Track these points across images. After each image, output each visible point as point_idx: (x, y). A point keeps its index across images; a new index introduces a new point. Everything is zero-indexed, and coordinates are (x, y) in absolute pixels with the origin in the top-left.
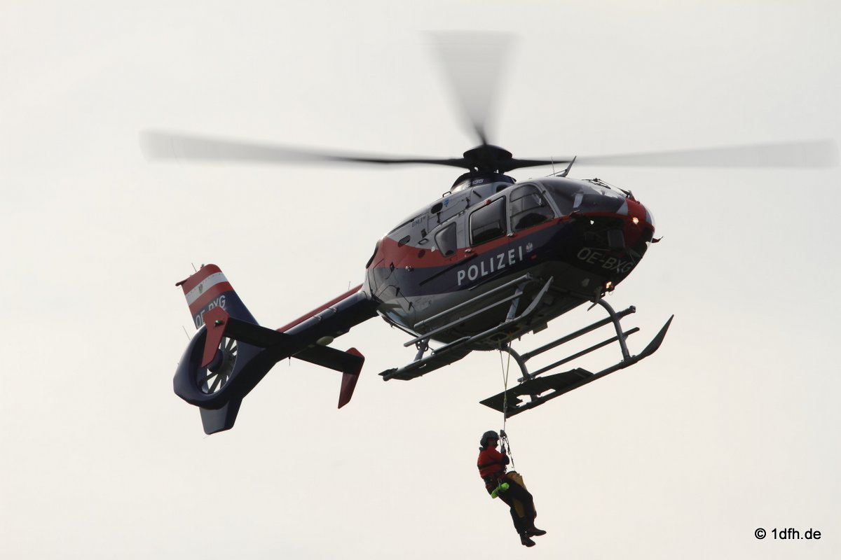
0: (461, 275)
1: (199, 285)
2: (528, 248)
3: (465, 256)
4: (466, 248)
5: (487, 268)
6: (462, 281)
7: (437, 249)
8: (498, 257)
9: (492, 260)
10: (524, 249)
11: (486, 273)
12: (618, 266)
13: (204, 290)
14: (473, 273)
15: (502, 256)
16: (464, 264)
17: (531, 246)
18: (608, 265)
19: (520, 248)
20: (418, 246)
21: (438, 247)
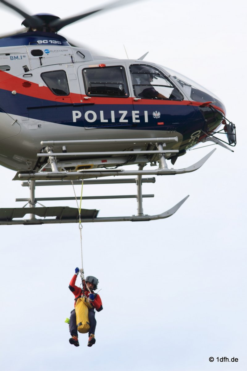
0: (77, 114)
2: (155, 114)
3: (81, 101)
4: (82, 95)
6: (77, 119)
8: (120, 112)
9: (113, 112)
11: (107, 121)
14: (91, 116)
16: (80, 106)
17: (159, 114)
19: (146, 113)
20: (22, 78)
21: (47, 85)
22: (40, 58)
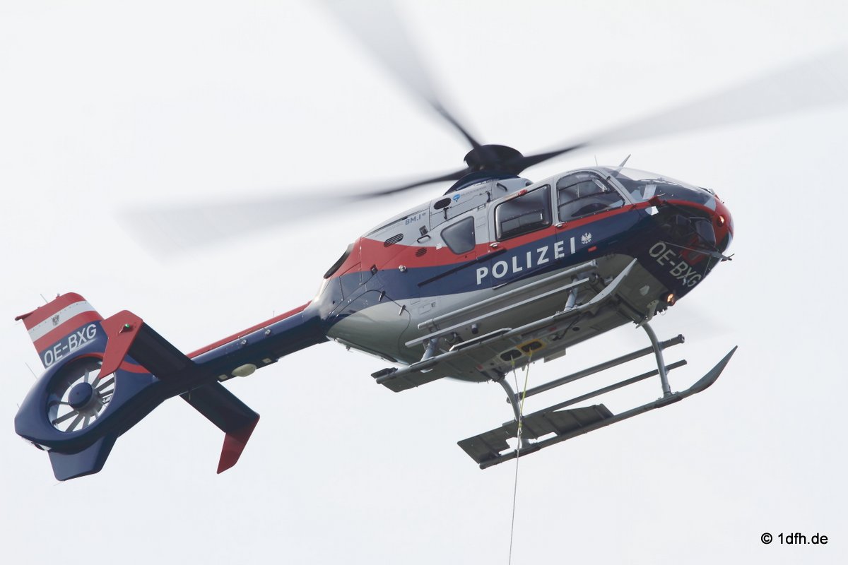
0: (482, 272)
1: (53, 316)
2: (583, 238)
3: (489, 251)
4: (490, 243)
5: (522, 262)
6: (482, 279)
7: (445, 245)
8: (539, 250)
9: (529, 254)
10: (578, 242)
11: (521, 269)
12: (686, 276)
13: (61, 322)
14: (500, 269)
15: (544, 249)
16: (488, 260)
17: (590, 236)
18: (677, 271)
19: (572, 240)
20: (416, 244)
21: (447, 244)
22: (445, 210)
